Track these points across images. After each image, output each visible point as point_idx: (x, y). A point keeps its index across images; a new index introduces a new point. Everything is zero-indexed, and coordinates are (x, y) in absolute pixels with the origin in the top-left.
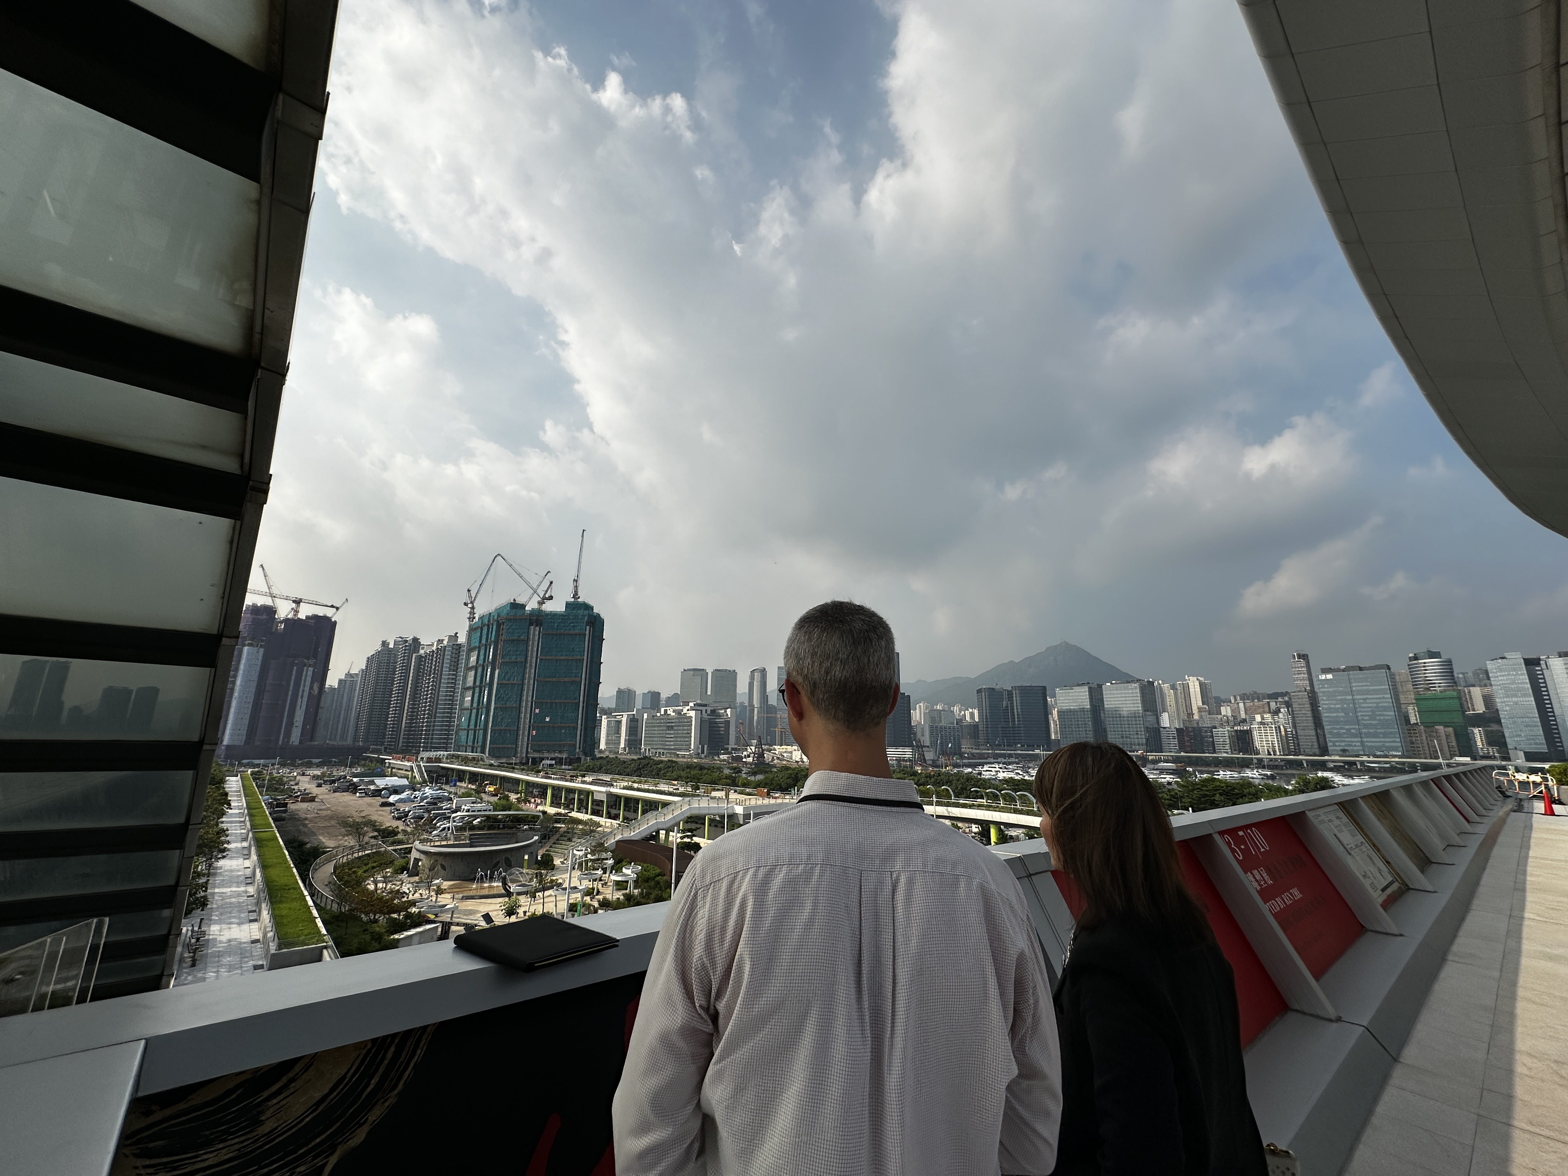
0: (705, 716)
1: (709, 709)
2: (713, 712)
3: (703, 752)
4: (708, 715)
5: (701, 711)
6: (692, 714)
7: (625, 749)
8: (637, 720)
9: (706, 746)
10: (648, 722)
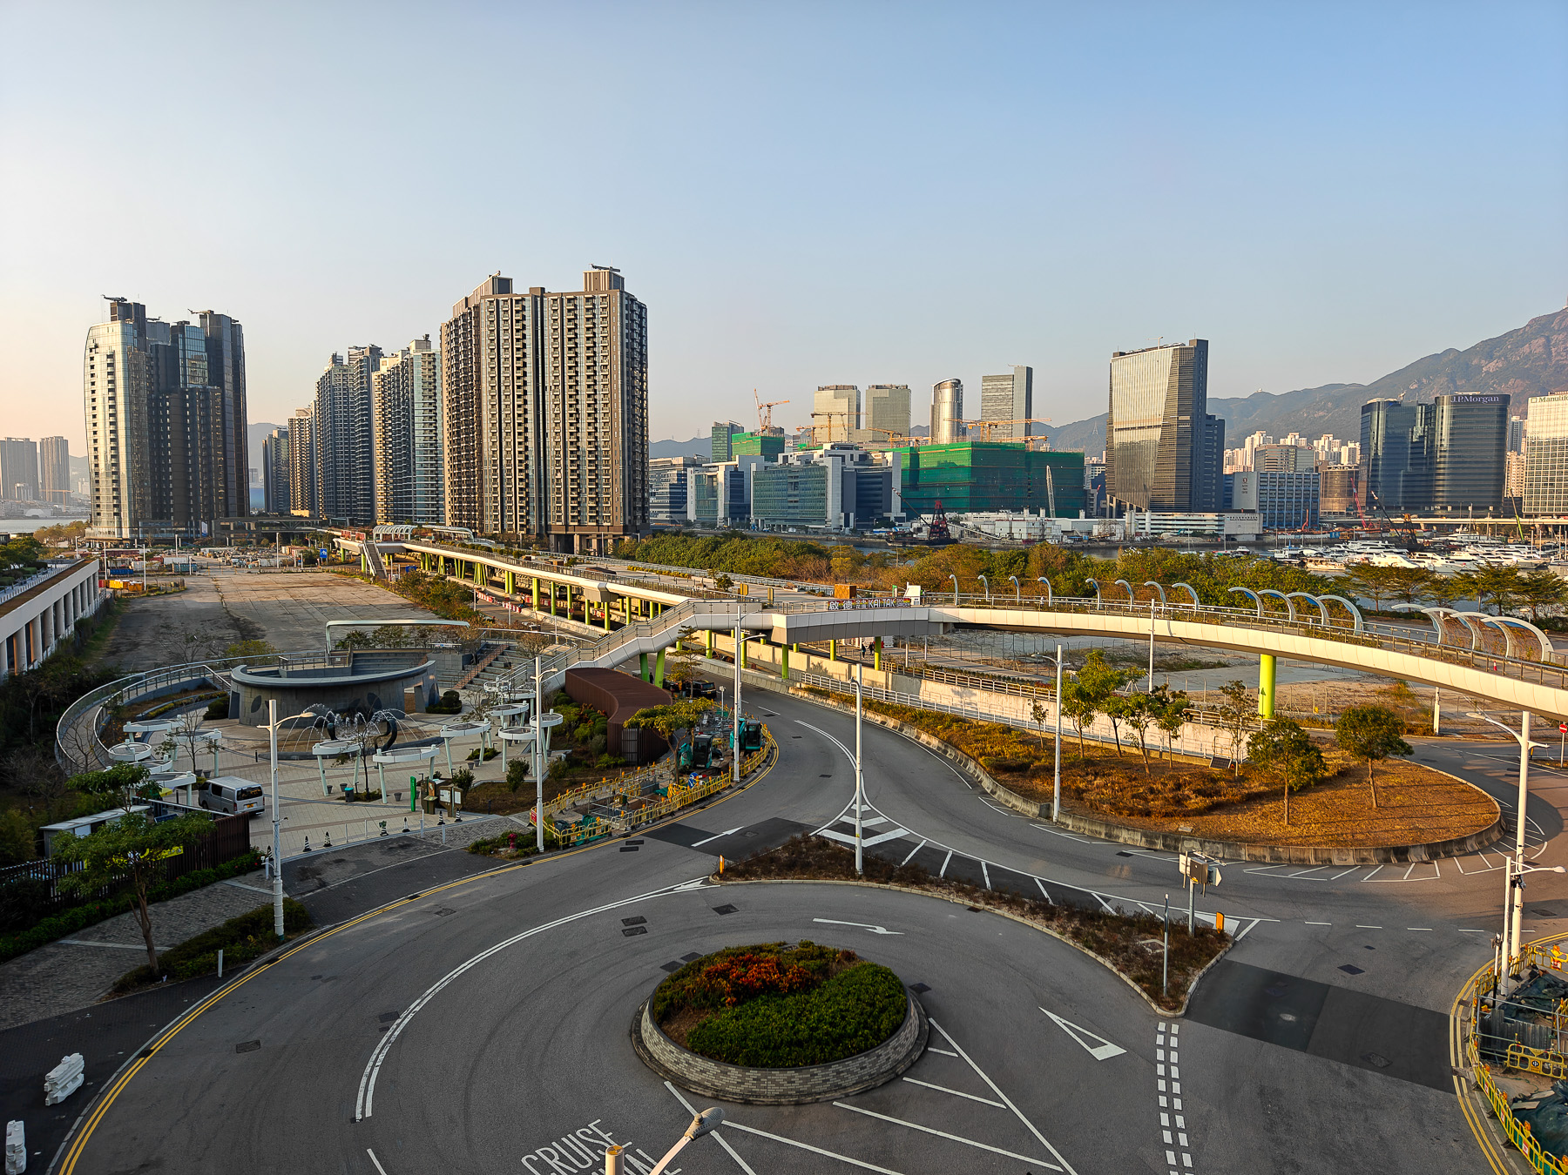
0: (850, 465)
1: (856, 454)
2: (864, 458)
3: (847, 524)
4: (855, 464)
5: (843, 457)
6: (828, 462)
7: (725, 519)
8: (741, 475)
9: (852, 515)
10: (758, 476)
